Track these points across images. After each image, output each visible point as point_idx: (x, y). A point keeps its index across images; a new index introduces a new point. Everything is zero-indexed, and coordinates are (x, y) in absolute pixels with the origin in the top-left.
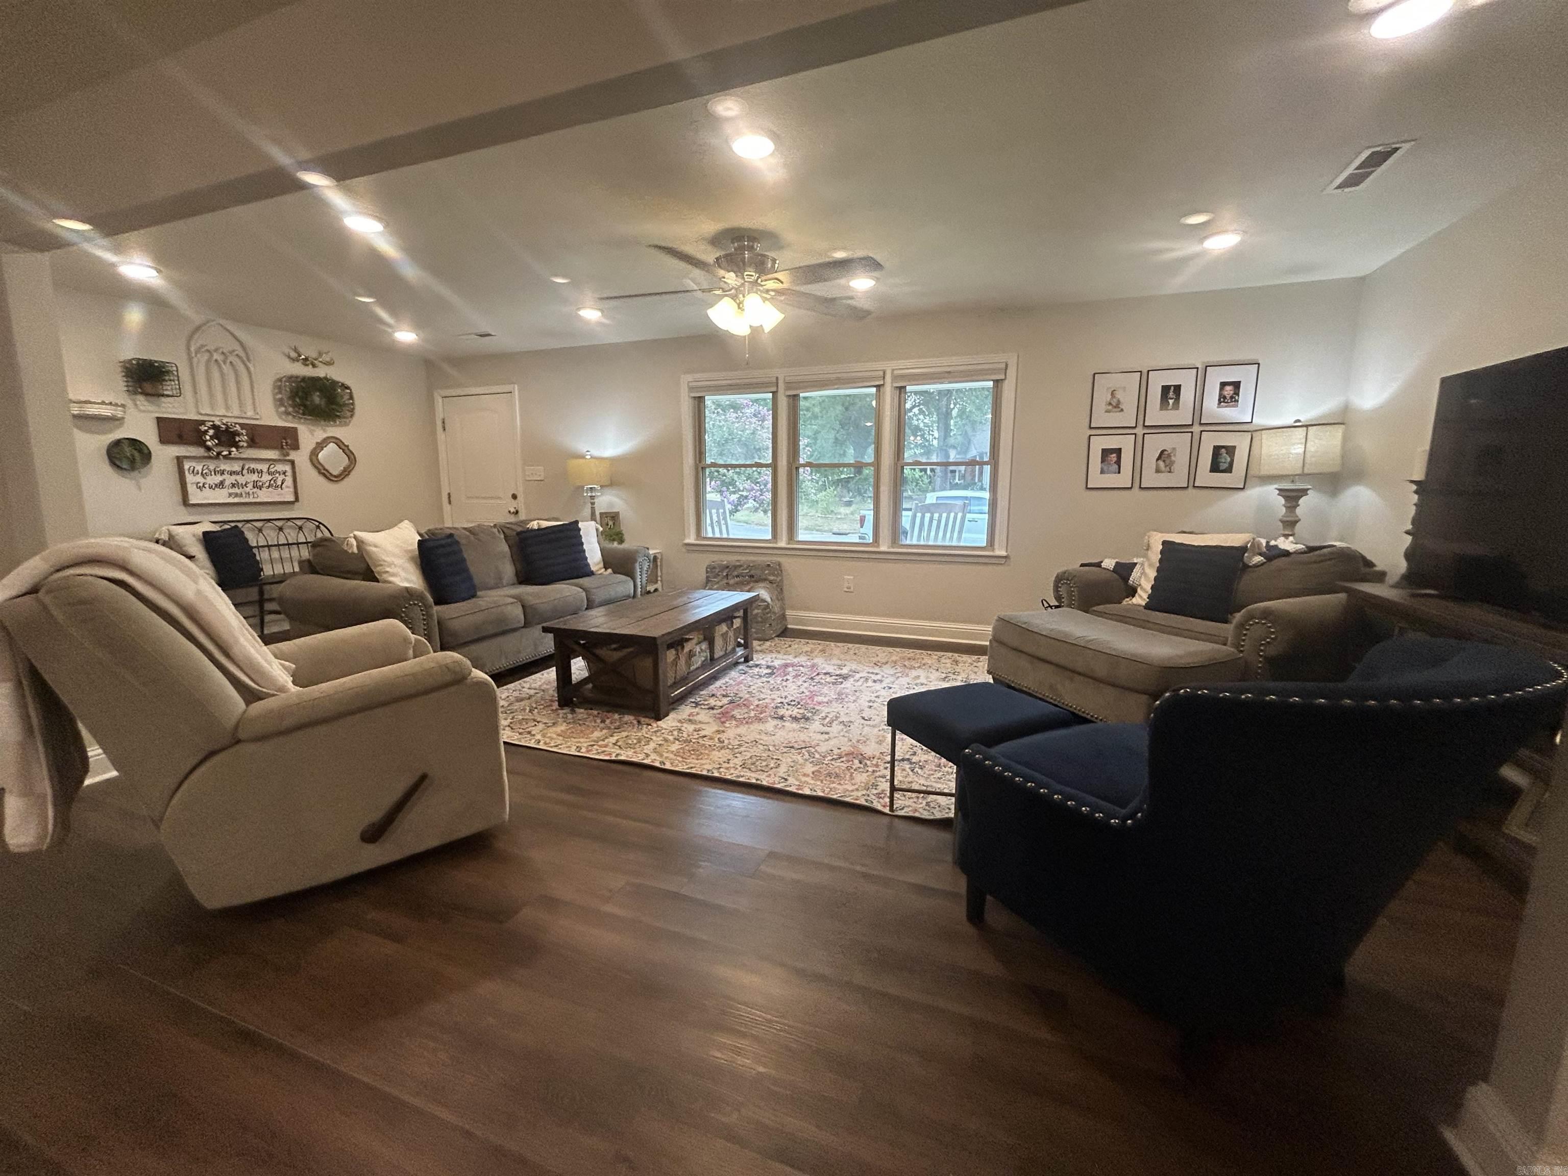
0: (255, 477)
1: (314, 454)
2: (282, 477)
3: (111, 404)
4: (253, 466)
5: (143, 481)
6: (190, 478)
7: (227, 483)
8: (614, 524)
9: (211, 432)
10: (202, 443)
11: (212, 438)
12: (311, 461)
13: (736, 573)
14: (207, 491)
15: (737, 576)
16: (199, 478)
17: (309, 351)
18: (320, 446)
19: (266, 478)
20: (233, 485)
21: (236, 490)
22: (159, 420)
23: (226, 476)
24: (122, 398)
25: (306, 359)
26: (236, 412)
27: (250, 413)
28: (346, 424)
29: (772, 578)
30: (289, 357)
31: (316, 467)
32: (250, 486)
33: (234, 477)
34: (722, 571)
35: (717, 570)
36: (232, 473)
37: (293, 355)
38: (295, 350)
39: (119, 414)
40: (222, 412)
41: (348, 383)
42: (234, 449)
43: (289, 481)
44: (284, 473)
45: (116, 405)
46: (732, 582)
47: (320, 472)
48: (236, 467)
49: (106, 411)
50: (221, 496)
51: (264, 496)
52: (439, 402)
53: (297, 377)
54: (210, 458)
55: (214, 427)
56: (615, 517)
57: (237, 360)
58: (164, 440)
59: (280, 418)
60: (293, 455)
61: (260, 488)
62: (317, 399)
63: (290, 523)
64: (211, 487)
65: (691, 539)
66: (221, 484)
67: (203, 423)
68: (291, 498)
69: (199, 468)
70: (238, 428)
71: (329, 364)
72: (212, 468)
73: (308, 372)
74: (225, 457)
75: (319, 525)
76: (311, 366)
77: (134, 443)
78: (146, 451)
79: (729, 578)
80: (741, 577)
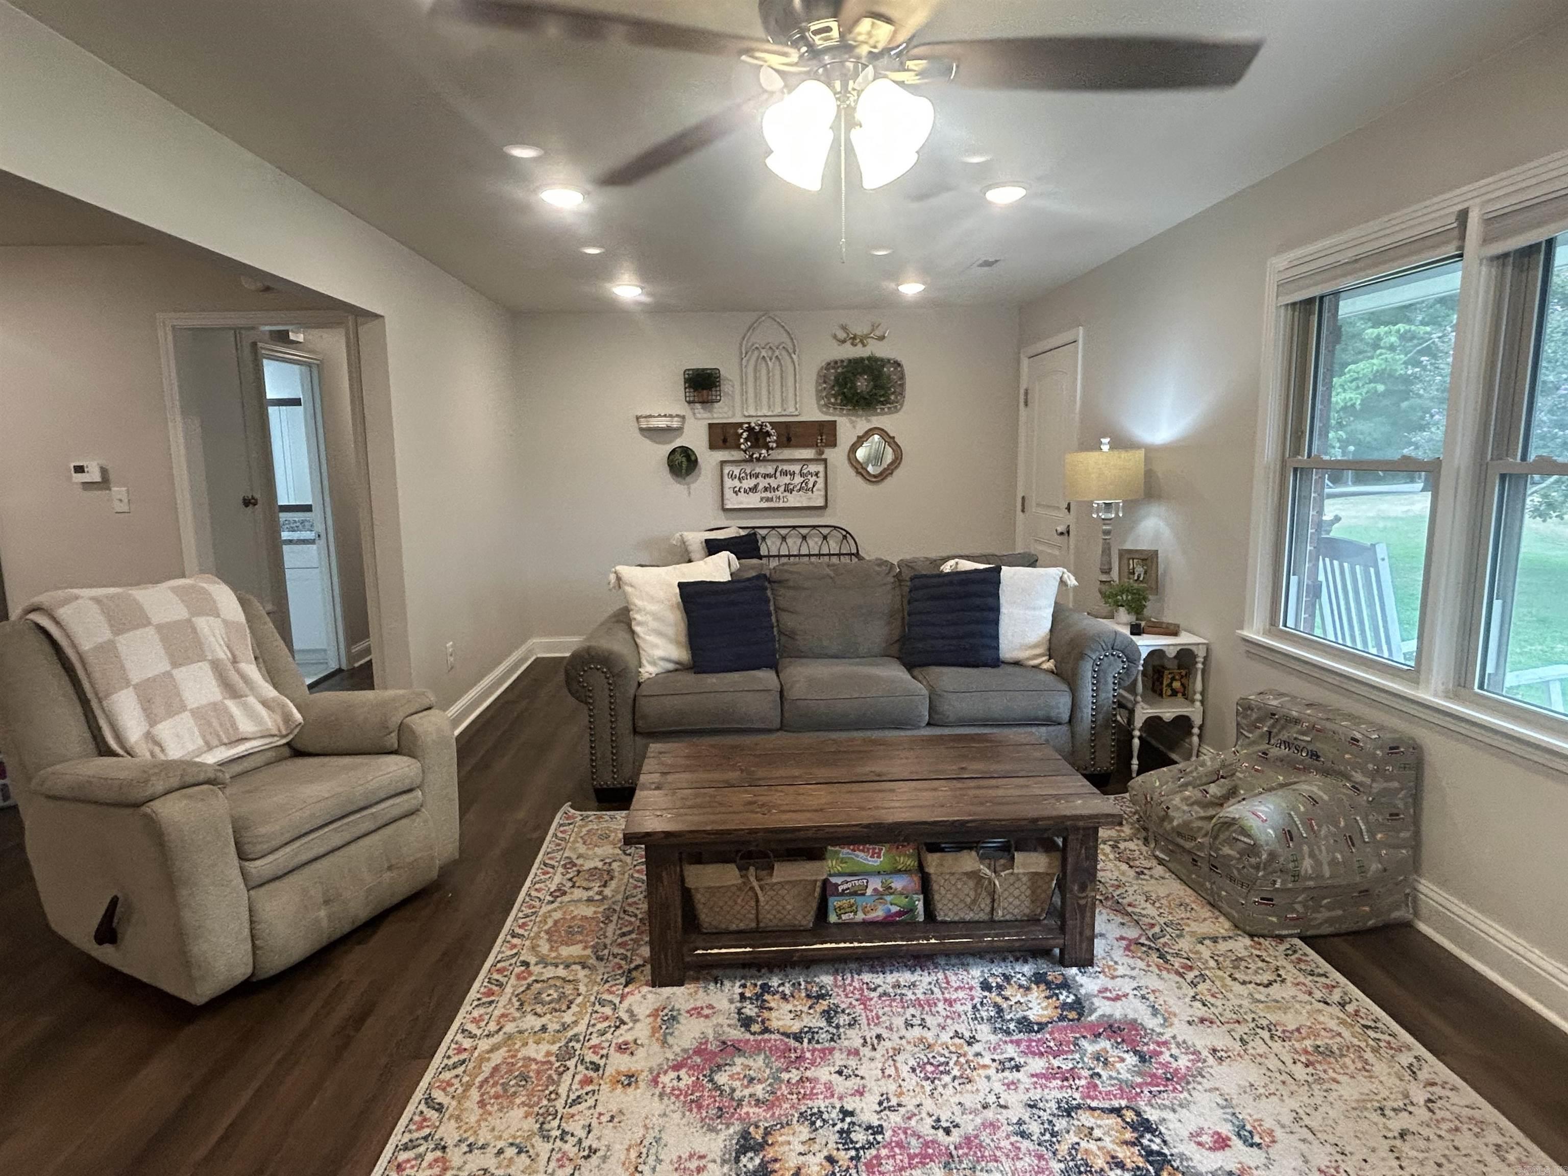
0: (787, 479)
1: (854, 448)
2: (814, 478)
3: (665, 416)
4: (786, 467)
5: (693, 486)
6: (729, 483)
7: (760, 487)
9: (745, 435)
10: (737, 447)
11: (746, 440)
12: (849, 459)
13: (1284, 736)
14: (742, 495)
15: (1287, 744)
16: (736, 483)
17: (859, 329)
18: (860, 441)
19: (798, 480)
20: (766, 489)
21: (768, 494)
22: (711, 426)
23: (760, 479)
24: (680, 408)
25: (854, 338)
26: (778, 410)
27: (791, 410)
28: (897, 410)
29: (1358, 777)
30: (835, 337)
31: (852, 465)
32: (782, 489)
33: (768, 480)
34: (1260, 720)
35: (1254, 716)
36: (766, 476)
37: (842, 335)
38: (844, 328)
39: (675, 424)
40: (765, 411)
41: (899, 359)
42: (764, 451)
43: (821, 481)
44: (817, 474)
45: (671, 416)
46: (1274, 752)
47: (858, 473)
48: (770, 469)
49: (662, 423)
50: (753, 501)
51: (794, 500)
52: (1025, 362)
53: (842, 361)
54: (745, 461)
55: (750, 429)
57: (784, 353)
58: (713, 446)
59: (823, 412)
60: (829, 453)
61: (791, 491)
62: (862, 384)
63: (815, 531)
64: (745, 492)
65: (1253, 630)
66: (754, 489)
67: (740, 425)
68: (820, 502)
69: (737, 472)
70: (769, 428)
71: (882, 338)
72: (748, 472)
73: (859, 352)
74: (758, 460)
75: (847, 535)
76: (860, 345)
77: (686, 452)
78: (693, 458)
79: (1272, 741)
80: (1293, 749)
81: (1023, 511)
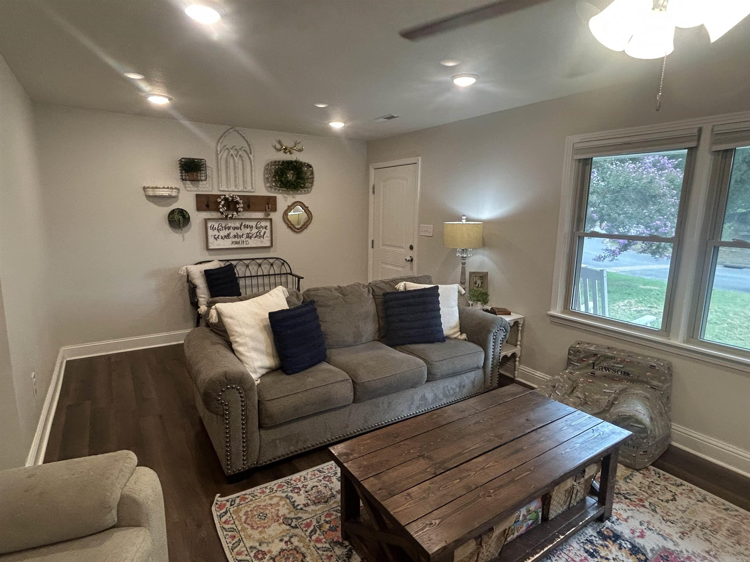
0: (248, 231)
1: (286, 214)
2: (264, 230)
3: (168, 188)
4: (247, 223)
5: (186, 235)
6: (211, 232)
7: (232, 235)
8: (482, 283)
9: (223, 202)
10: (218, 210)
11: (223, 206)
12: (283, 218)
13: (605, 364)
14: (220, 240)
15: (607, 369)
16: (216, 232)
17: (288, 143)
18: (290, 208)
19: (255, 231)
20: (235, 236)
21: (236, 240)
22: (198, 196)
23: (231, 230)
24: (177, 183)
25: (286, 149)
26: (241, 188)
27: (249, 188)
28: (308, 192)
29: (655, 383)
30: (275, 147)
31: (286, 223)
32: (245, 236)
33: (236, 231)
34: (587, 357)
35: (582, 356)
36: (235, 228)
37: (278, 146)
38: (280, 142)
39: (174, 194)
40: (232, 188)
41: (310, 163)
42: (235, 213)
43: (268, 232)
44: (266, 227)
45: (172, 188)
46: (598, 373)
47: (288, 227)
48: (237, 224)
49: (165, 193)
50: (227, 244)
51: (253, 243)
52: (372, 172)
53: (279, 162)
54: (222, 219)
55: (226, 199)
56: (483, 277)
57: (244, 153)
58: (199, 209)
59: (268, 191)
60: (273, 215)
61: (251, 238)
62: (290, 176)
63: (266, 261)
64: (222, 238)
65: (557, 312)
66: (228, 236)
67: (219, 196)
68: (268, 244)
69: (216, 226)
70: (238, 199)
71: (300, 150)
72: (223, 225)
73: (287, 157)
74: (231, 218)
75: (284, 262)
76: (288, 153)
77: (182, 212)
78: (187, 216)
79: (596, 367)
80: (611, 371)
81: (373, 247)
